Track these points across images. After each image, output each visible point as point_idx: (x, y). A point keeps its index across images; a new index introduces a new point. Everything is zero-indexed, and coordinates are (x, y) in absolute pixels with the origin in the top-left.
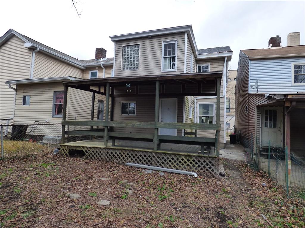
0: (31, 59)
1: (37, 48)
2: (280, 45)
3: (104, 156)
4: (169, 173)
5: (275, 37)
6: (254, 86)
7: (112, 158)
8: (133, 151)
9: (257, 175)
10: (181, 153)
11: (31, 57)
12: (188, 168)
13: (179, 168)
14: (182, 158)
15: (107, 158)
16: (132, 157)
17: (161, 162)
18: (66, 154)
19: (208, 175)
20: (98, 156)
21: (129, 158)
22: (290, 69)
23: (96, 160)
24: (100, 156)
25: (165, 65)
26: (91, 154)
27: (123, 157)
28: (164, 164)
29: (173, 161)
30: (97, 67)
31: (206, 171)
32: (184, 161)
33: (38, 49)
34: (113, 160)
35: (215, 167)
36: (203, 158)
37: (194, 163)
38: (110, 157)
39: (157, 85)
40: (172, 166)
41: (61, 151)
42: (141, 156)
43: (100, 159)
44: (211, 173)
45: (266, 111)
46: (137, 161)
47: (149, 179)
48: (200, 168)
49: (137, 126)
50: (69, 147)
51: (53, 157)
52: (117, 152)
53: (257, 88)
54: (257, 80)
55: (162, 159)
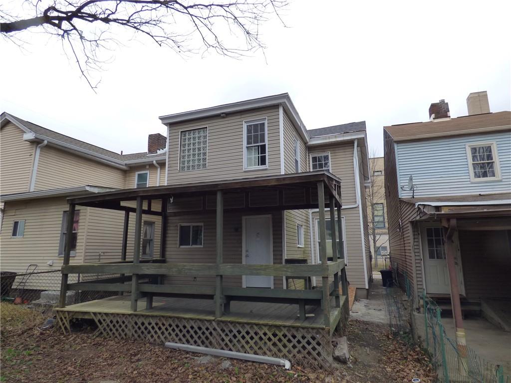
0: (33, 159)
1: (44, 140)
2: (448, 115)
3: (129, 330)
4: (241, 360)
5: (439, 102)
6: (407, 187)
7: (142, 332)
8: (179, 319)
9: (409, 357)
10: (261, 322)
11: (33, 156)
12: (274, 349)
13: (258, 351)
14: (263, 332)
15: (134, 333)
16: (177, 331)
17: (227, 340)
18: (66, 328)
19: (311, 364)
20: (120, 330)
21: (172, 332)
22: (465, 155)
23: (116, 337)
24: (123, 331)
25: (249, 159)
26: (108, 325)
27: (161, 331)
28: (233, 344)
29: (248, 338)
30: (147, 165)
31: (307, 356)
32: (267, 337)
33: (46, 142)
34: (145, 338)
35: (323, 347)
36: (302, 330)
37: (285, 341)
38: (139, 332)
39: (219, 197)
40: (247, 347)
41: (57, 321)
42: (192, 328)
43: (123, 335)
44: (315, 359)
45: (428, 229)
46: (186, 338)
47: (199, 377)
48: (297, 350)
49: (186, 271)
50: (71, 314)
51: (42, 334)
52: (151, 321)
53: (412, 189)
54: (411, 176)
55: (229, 333)
